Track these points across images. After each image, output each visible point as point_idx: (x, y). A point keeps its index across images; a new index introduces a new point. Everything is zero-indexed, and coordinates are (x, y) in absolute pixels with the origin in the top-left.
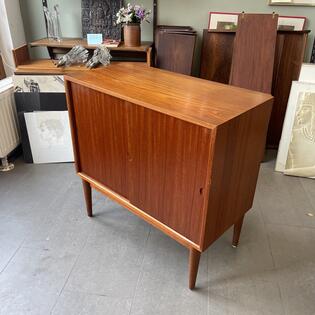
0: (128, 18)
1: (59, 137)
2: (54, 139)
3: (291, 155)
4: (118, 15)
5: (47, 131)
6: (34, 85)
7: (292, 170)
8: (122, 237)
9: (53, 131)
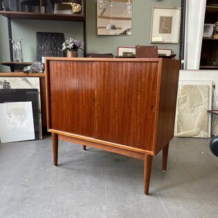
0: (71, 46)
1: (22, 121)
2: (19, 122)
3: (180, 123)
4: (64, 44)
5: (13, 116)
6: (7, 84)
7: (181, 134)
8: (85, 174)
9: (18, 117)
